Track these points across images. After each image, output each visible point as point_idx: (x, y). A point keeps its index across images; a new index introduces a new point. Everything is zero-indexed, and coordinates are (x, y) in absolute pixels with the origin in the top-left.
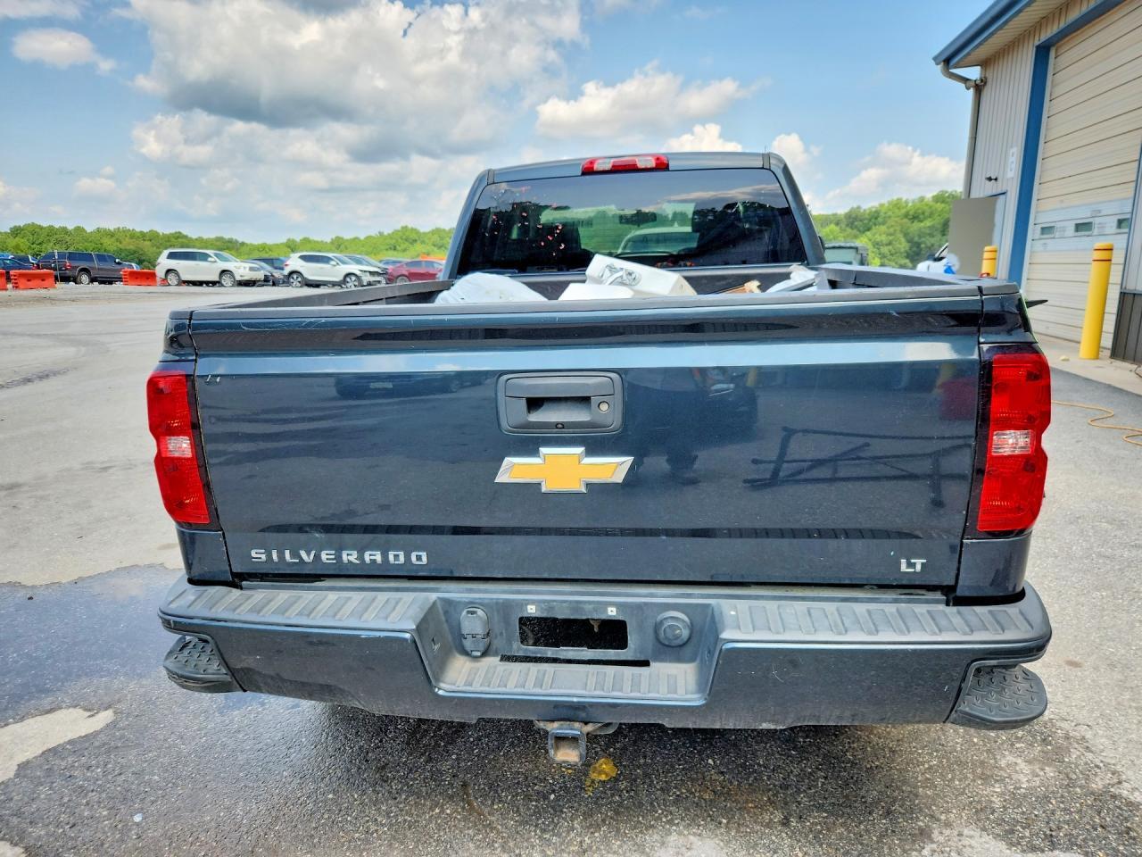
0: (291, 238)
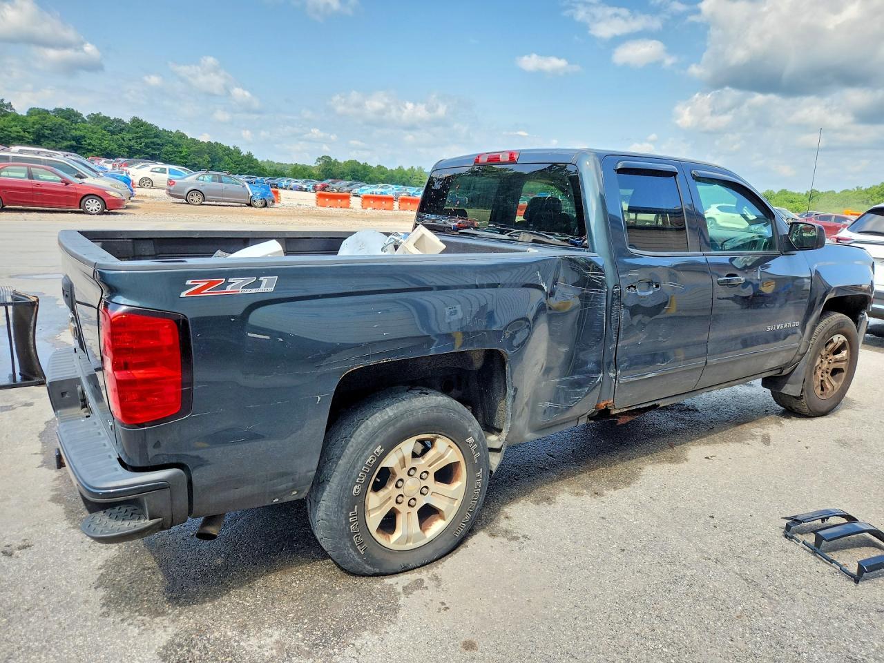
0: (770, 189)
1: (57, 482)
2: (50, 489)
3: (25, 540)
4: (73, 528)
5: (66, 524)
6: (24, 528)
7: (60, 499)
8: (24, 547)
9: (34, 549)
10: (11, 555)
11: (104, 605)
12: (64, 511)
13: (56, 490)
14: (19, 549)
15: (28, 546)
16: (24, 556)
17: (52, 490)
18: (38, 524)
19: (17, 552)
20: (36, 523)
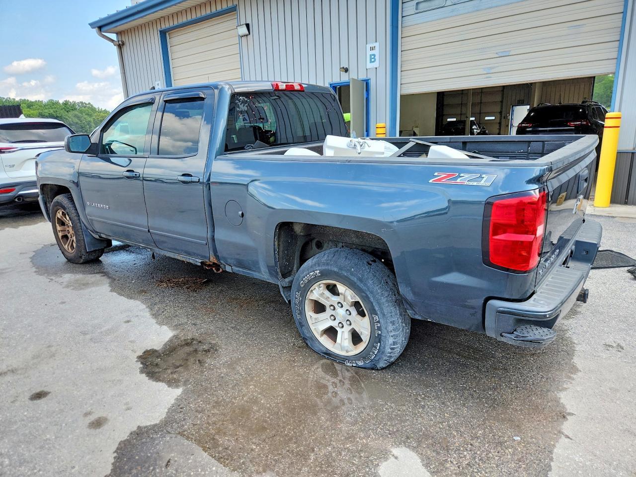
1: (565, 386)
2: (573, 382)
3: (608, 350)
4: (574, 343)
5: (578, 348)
6: (606, 358)
7: (572, 368)
8: (609, 346)
9: (603, 342)
10: (618, 345)
11: (581, 306)
12: (574, 358)
13: (570, 378)
14: (612, 347)
15: (606, 345)
16: (610, 341)
17: (573, 379)
18: (595, 356)
19: (615, 345)
20: (596, 358)
